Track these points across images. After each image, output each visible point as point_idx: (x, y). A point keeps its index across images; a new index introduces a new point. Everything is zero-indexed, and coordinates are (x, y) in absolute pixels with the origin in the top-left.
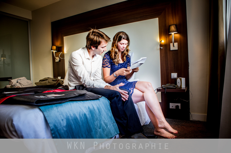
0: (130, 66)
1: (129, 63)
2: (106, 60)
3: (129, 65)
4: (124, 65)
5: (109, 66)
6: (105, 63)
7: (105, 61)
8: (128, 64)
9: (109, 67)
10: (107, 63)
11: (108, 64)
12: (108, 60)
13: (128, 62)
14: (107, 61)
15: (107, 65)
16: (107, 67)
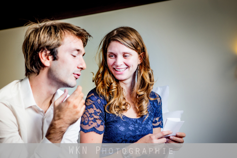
0: (161, 126)
1: (157, 119)
2: (91, 111)
3: (158, 124)
4: (145, 124)
5: (102, 128)
6: (90, 119)
7: (91, 114)
8: (156, 122)
9: (99, 133)
10: (95, 119)
11: (99, 122)
12: (98, 110)
13: (156, 115)
14: (96, 113)
15: (95, 125)
16: (94, 130)
